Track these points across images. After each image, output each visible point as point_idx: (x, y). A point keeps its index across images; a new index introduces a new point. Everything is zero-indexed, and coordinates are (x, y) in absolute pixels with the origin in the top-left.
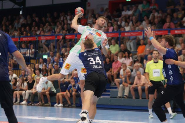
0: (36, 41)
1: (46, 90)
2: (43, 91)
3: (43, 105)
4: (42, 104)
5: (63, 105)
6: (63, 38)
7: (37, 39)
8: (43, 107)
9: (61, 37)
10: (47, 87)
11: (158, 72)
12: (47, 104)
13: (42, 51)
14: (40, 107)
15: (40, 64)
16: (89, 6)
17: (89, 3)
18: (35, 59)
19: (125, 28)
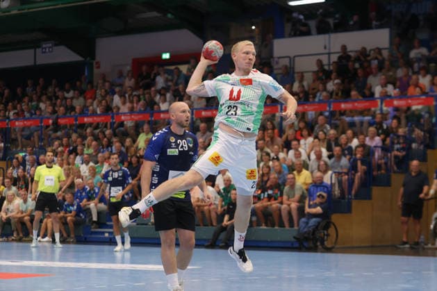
0: (6, 128)
1: (24, 214)
2: (19, 215)
3: (20, 240)
4: (18, 238)
5: (51, 240)
6: (53, 124)
7: (7, 124)
8: (20, 244)
9: (51, 121)
10: (27, 208)
11: (52, 180)
12: (27, 239)
13: (17, 147)
14: (15, 244)
15: (14, 168)
16: (98, 67)
17: (97, 63)
18: (5, 160)
19: (161, 105)
